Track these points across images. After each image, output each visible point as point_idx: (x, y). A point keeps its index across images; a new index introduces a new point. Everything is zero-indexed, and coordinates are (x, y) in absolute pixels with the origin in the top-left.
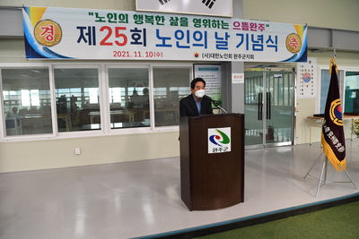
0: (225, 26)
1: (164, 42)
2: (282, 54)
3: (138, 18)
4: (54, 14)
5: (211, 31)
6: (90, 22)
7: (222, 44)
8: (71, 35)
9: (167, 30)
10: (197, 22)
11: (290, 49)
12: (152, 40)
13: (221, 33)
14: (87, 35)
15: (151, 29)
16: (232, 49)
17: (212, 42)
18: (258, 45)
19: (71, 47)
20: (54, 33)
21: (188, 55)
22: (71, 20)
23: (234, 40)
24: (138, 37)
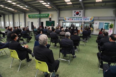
0: (82, 18)
1: (75, 20)
2: (89, 21)
3: (73, 18)
4: (66, 18)
5: (80, 18)
6: (69, 18)
7: (81, 20)
8: (67, 19)
9: (75, 19)
10: (78, 18)
11: (91, 20)
12: (74, 20)
13: (81, 19)
14: (68, 19)
15: (74, 19)
16: (82, 20)
17: (80, 19)
18: (86, 20)
19: (67, 20)
20: (66, 19)
21: (77, 21)
22: (67, 18)
23: (83, 19)
24: (73, 19)
